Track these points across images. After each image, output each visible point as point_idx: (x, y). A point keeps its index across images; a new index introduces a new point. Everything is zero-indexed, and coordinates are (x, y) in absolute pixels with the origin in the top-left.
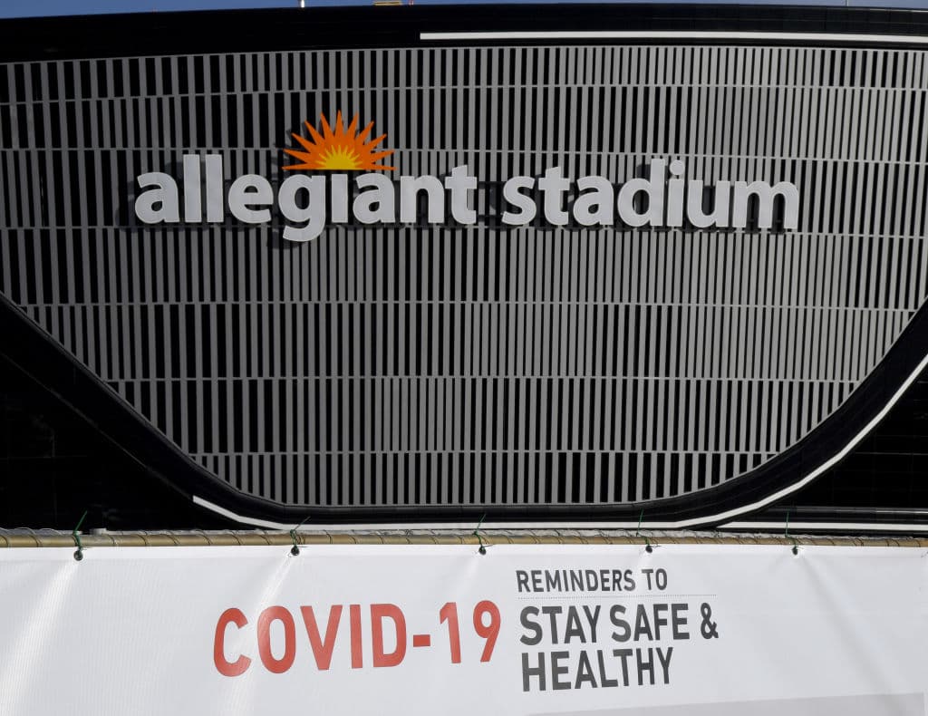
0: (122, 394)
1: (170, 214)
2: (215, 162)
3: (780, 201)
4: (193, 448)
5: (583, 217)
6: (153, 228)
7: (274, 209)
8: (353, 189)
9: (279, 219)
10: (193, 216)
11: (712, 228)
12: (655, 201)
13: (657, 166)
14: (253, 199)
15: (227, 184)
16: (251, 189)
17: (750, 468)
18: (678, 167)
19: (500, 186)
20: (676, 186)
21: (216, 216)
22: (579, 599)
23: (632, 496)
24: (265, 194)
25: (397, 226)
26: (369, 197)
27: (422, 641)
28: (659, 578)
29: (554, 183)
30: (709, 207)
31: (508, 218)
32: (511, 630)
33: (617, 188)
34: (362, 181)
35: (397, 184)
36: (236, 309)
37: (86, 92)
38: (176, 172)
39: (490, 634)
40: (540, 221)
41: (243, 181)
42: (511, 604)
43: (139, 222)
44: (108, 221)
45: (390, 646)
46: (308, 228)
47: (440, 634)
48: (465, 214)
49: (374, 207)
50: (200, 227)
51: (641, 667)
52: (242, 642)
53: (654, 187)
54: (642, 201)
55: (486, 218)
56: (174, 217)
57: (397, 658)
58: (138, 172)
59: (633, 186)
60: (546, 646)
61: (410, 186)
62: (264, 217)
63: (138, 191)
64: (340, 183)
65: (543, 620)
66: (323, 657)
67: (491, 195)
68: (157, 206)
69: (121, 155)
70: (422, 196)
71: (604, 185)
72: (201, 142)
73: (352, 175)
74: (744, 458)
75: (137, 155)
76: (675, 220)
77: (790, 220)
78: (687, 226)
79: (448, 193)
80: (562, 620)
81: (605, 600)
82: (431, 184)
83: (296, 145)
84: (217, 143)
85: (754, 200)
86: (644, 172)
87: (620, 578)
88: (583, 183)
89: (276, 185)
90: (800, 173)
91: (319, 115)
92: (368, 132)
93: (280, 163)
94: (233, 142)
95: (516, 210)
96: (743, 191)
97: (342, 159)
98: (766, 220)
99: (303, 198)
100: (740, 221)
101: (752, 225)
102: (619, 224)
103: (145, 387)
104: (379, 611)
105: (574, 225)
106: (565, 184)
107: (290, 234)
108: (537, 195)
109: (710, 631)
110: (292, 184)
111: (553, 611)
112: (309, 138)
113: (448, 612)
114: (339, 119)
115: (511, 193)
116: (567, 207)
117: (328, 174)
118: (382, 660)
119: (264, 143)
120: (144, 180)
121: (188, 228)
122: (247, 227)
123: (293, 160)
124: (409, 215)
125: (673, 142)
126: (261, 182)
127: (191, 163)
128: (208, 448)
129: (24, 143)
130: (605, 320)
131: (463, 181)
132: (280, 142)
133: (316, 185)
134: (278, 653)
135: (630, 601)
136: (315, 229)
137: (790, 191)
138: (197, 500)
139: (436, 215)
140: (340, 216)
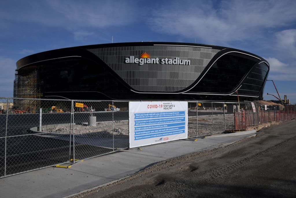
0: (124, 79)
2: (133, 57)
3: (188, 62)
4: (131, 85)
5: (169, 63)
6: (127, 63)
7: (139, 62)
8: (147, 60)
9: (139, 63)
10: (131, 62)
11: (182, 65)
12: (176, 62)
13: (177, 58)
14: (137, 61)
15: (134, 59)
16: (137, 60)
17: (185, 88)
18: (179, 58)
19: (161, 60)
20: (178, 60)
21: (133, 62)
23: (173, 90)
24: (138, 60)
25: (151, 63)
26: (148, 61)
29: (167, 60)
30: (182, 62)
31: (162, 63)
33: (173, 60)
34: (147, 59)
35: (151, 59)
36: (135, 71)
37: (121, 50)
38: (129, 58)
40: (165, 63)
41: (136, 59)
43: (126, 63)
44: (123, 63)
46: (142, 63)
48: (158, 63)
49: (149, 62)
53: (176, 60)
54: (175, 62)
55: (160, 63)
56: (129, 62)
58: (126, 58)
59: (174, 60)
61: (152, 60)
62: (138, 62)
64: (145, 59)
67: (160, 61)
69: (124, 56)
70: (153, 61)
71: (172, 60)
72: (132, 55)
73: (147, 58)
75: (126, 56)
76: (178, 64)
78: (180, 64)
79: (156, 60)
82: (154, 59)
83: (141, 55)
84: (133, 55)
85: (186, 62)
86: (175, 59)
88: (169, 60)
89: (139, 59)
90: (191, 59)
91: (144, 52)
92: (148, 54)
94: (135, 55)
97: (146, 57)
98: (187, 64)
99: (142, 61)
100: (185, 64)
101: (186, 64)
102: (173, 64)
103: (126, 79)
105: (168, 64)
106: (168, 60)
107: (140, 64)
108: (165, 61)
110: (141, 59)
112: (143, 55)
115: (162, 60)
116: (168, 62)
117: (144, 58)
119: (138, 55)
120: (126, 59)
121: (131, 63)
122: (136, 63)
123: (141, 57)
124: (152, 63)
125: (178, 56)
127: (131, 57)
129: (115, 55)
130: (171, 73)
131: (158, 59)
132: (140, 55)
133: (143, 59)
136: (143, 64)
137: (190, 61)
138: (131, 90)
139: (155, 62)
140: (145, 62)
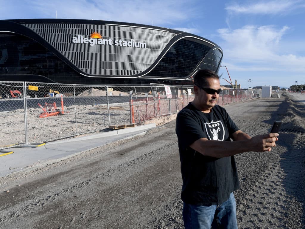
0: (72, 61)
1: (77, 42)
2: (82, 36)
3: (144, 45)
4: (80, 68)
5: (124, 45)
6: (75, 43)
7: (89, 42)
9: (89, 43)
10: (79, 42)
11: (137, 47)
12: (131, 44)
13: (132, 40)
14: (86, 41)
15: (83, 39)
16: (86, 40)
17: (141, 72)
18: (134, 40)
19: (114, 41)
20: (134, 42)
21: (82, 42)
23: (129, 74)
24: (88, 40)
26: (100, 41)
29: (121, 41)
30: (137, 45)
31: (115, 45)
33: (127, 42)
34: (99, 39)
35: (103, 40)
36: (85, 53)
38: (77, 37)
40: (119, 45)
41: (85, 39)
43: (73, 43)
44: (69, 42)
46: (93, 44)
48: (111, 44)
49: (100, 42)
50: (80, 43)
53: (131, 42)
54: (130, 44)
55: (113, 45)
58: (73, 37)
59: (129, 42)
61: (104, 40)
62: (88, 43)
63: (73, 39)
64: (96, 40)
67: (114, 42)
68: (75, 41)
69: (71, 35)
70: (106, 41)
72: (80, 34)
73: (98, 39)
74: (140, 71)
75: (73, 35)
76: (134, 46)
77: (145, 47)
78: (135, 47)
79: (109, 42)
82: (107, 40)
83: (91, 35)
84: (82, 34)
85: (142, 45)
86: (130, 41)
88: (124, 42)
89: (89, 39)
90: (147, 42)
91: (94, 32)
92: (99, 34)
93: (90, 37)
94: (84, 34)
95: (117, 44)
96: (141, 44)
98: (143, 47)
99: (92, 41)
100: (140, 47)
101: (142, 47)
102: (128, 46)
103: (74, 61)
105: (123, 46)
106: (122, 41)
107: (91, 45)
108: (119, 42)
110: (91, 39)
112: (93, 34)
114: (96, 32)
115: (116, 42)
116: (122, 44)
117: (95, 38)
119: (88, 34)
120: (74, 38)
121: (79, 43)
122: (86, 44)
123: (91, 37)
124: (104, 44)
125: (134, 38)
126: (87, 39)
127: (79, 36)
128: (82, 68)
130: (126, 56)
131: (110, 40)
132: (89, 35)
133: (94, 40)
136: (94, 45)
137: (146, 44)
138: (81, 73)
139: (107, 44)
140: (96, 43)
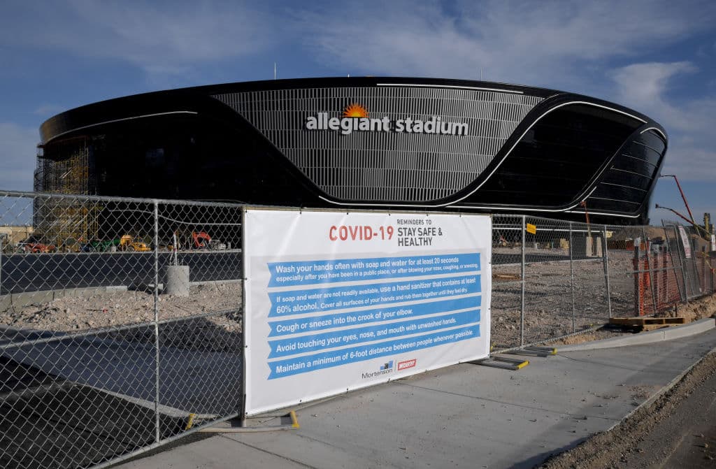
0: (302, 170)
1: (315, 127)
2: (326, 114)
3: (464, 128)
4: (319, 184)
5: (415, 130)
6: (310, 130)
7: (340, 126)
8: (359, 122)
9: (341, 129)
10: (320, 128)
11: (447, 134)
12: (433, 127)
13: (434, 118)
14: (335, 124)
15: (329, 120)
16: (334, 121)
17: (453, 193)
18: (439, 119)
19: (395, 122)
20: (439, 123)
21: (326, 128)
22: (411, 226)
23: (424, 199)
24: (338, 123)
25: (370, 131)
26: (363, 124)
27: (375, 235)
28: (429, 222)
29: (409, 122)
30: (446, 129)
31: (397, 130)
32: (396, 233)
33: (424, 123)
34: (361, 120)
35: (370, 121)
36: (330, 151)
37: (296, 97)
38: (316, 117)
39: (391, 233)
40: (405, 131)
41: (332, 119)
42: (396, 227)
43: (307, 129)
44: (300, 128)
45: (368, 235)
46: (348, 131)
47: (380, 233)
48: (386, 129)
49: (364, 126)
50: (322, 130)
51: (425, 241)
52: (336, 233)
53: (433, 123)
54: (430, 127)
55: (391, 130)
57: (370, 238)
58: (307, 117)
59: (428, 123)
60: (404, 236)
61: (373, 121)
62: (337, 128)
63: (307, 121)
64: (356, 120)
65: (403, 231)
66: (354, 237)
67: (393, 124)
68: (312, 125)
69: (304, 112)
70: (376, 124)
71: (421, 122)
72: (323, 110)
73: (359, 118)
74: (452, 190)
75: (307, 113)
76: (438, 132)
77: (466, 133)
78: (441, 133)
79: (382, 123)
80: (407, 230)
81: (417, 226)
82: (378, 121)
83: (346, 111)
84: (327, 109)
85: (457, 127)
86: (431, 120)
87: (420, 222)
88: (416, 122)
89: (341, 120)
90: (469, 121)
91: (352, 103)
92: (363, 108)
93: (342, 115)
94: (330, 110)
95: (399, 128)
96: (455, 125)
97: (357, 114)
98: (460, 132)
99: (347, 124)
100: (454, 132)
101: (457, 133)
102: (424, 132)
103: (308, 169)
104: (366, 228)
105: (413, 132)
106: (411, 122)
107: (343, 132)
108: (404, 124)
109: (440, 234)
110: (345, 120)
111: (405, 229)
112: (349, 109)
113: (382, 228)
114: (356, 104)
115: (398, 124)
116: (412, 127)
117: (353, 118)
118: (366, 238)
119: (338, 110)
120: (309, 118)
121: (319, 130)
122: (333, 130)
123: (345, 114)
124: (373, 128)
125: (438, 113)
126: (337, 119)
127: (320, 115)
128: (323, 184)
129: (281, 109)
130: (420, 155)
131: (386, 120)
132: (342, 110)
133: (350, 121)
134: (344, 236)
135: (423, 227)
136: (350, 131)
137: (466, 126)
138: (320, 197)
139: (379, 129)
140: (356, 128)
